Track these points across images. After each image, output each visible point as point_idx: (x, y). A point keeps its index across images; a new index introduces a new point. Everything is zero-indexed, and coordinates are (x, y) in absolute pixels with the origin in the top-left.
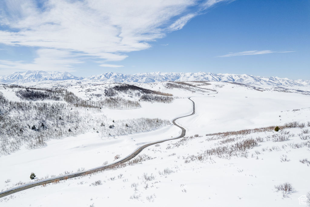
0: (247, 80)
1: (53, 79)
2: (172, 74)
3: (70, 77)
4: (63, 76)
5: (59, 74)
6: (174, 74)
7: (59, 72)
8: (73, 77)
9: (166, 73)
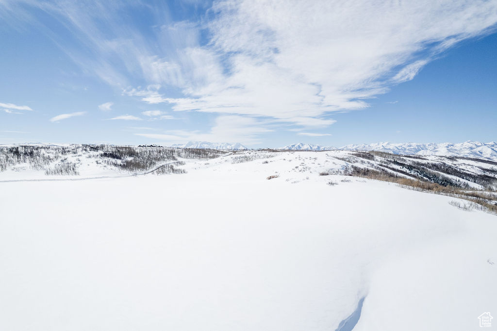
2: (410, 146)
6: (414, 145)
9: (397, 145)
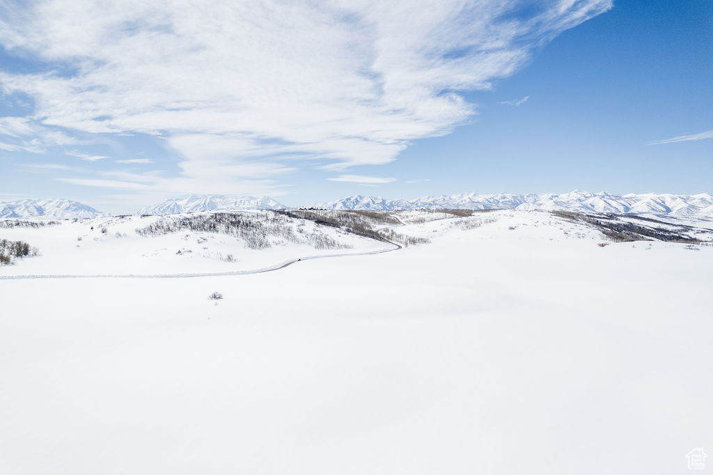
2: (504, 198)
4: (259, 205)
5: (252, 202)
6: (509, 197)
7: (252, 198)
9: (488, 197)
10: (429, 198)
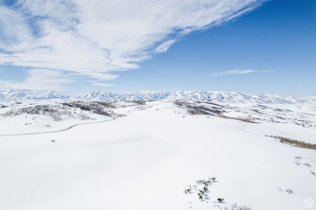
0: (236, 97)
1: (37, 98)
3: (57, 96)
4: (49, 95)
5: (45, 93)
6: (164, 92)
7: (45, 91)
8: (60, 96)
9: (156, 92)
10: (131, 92)
